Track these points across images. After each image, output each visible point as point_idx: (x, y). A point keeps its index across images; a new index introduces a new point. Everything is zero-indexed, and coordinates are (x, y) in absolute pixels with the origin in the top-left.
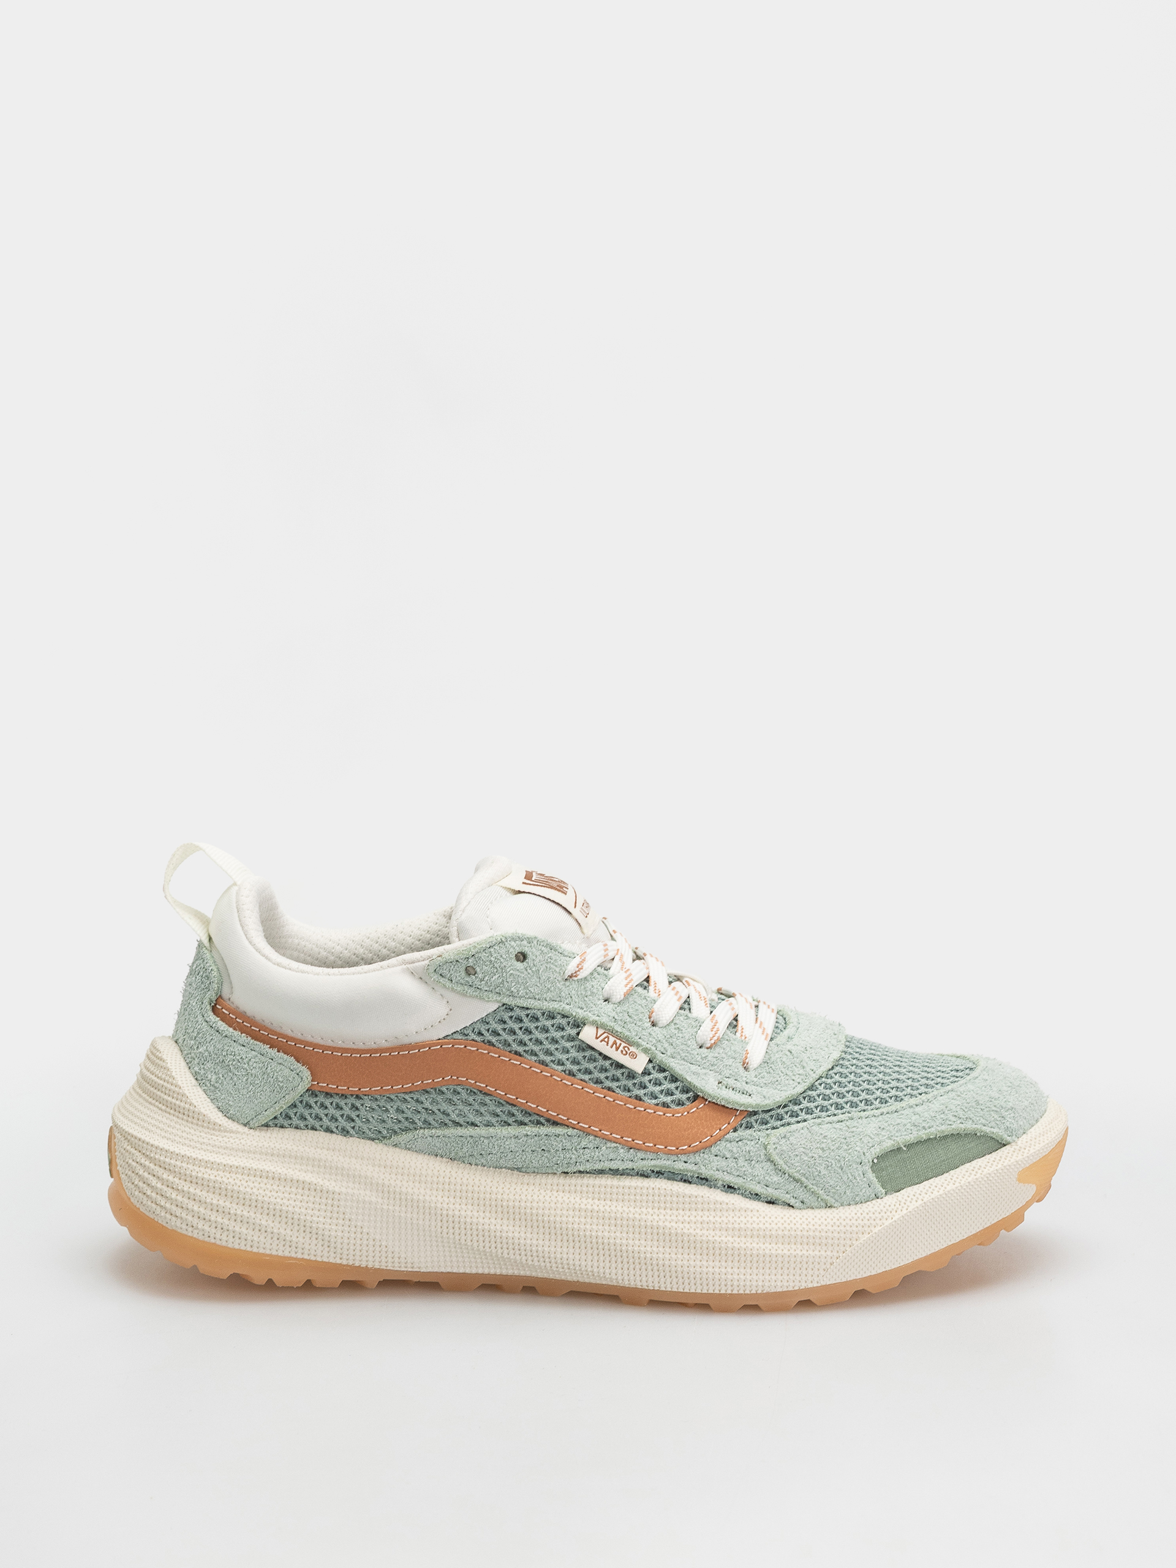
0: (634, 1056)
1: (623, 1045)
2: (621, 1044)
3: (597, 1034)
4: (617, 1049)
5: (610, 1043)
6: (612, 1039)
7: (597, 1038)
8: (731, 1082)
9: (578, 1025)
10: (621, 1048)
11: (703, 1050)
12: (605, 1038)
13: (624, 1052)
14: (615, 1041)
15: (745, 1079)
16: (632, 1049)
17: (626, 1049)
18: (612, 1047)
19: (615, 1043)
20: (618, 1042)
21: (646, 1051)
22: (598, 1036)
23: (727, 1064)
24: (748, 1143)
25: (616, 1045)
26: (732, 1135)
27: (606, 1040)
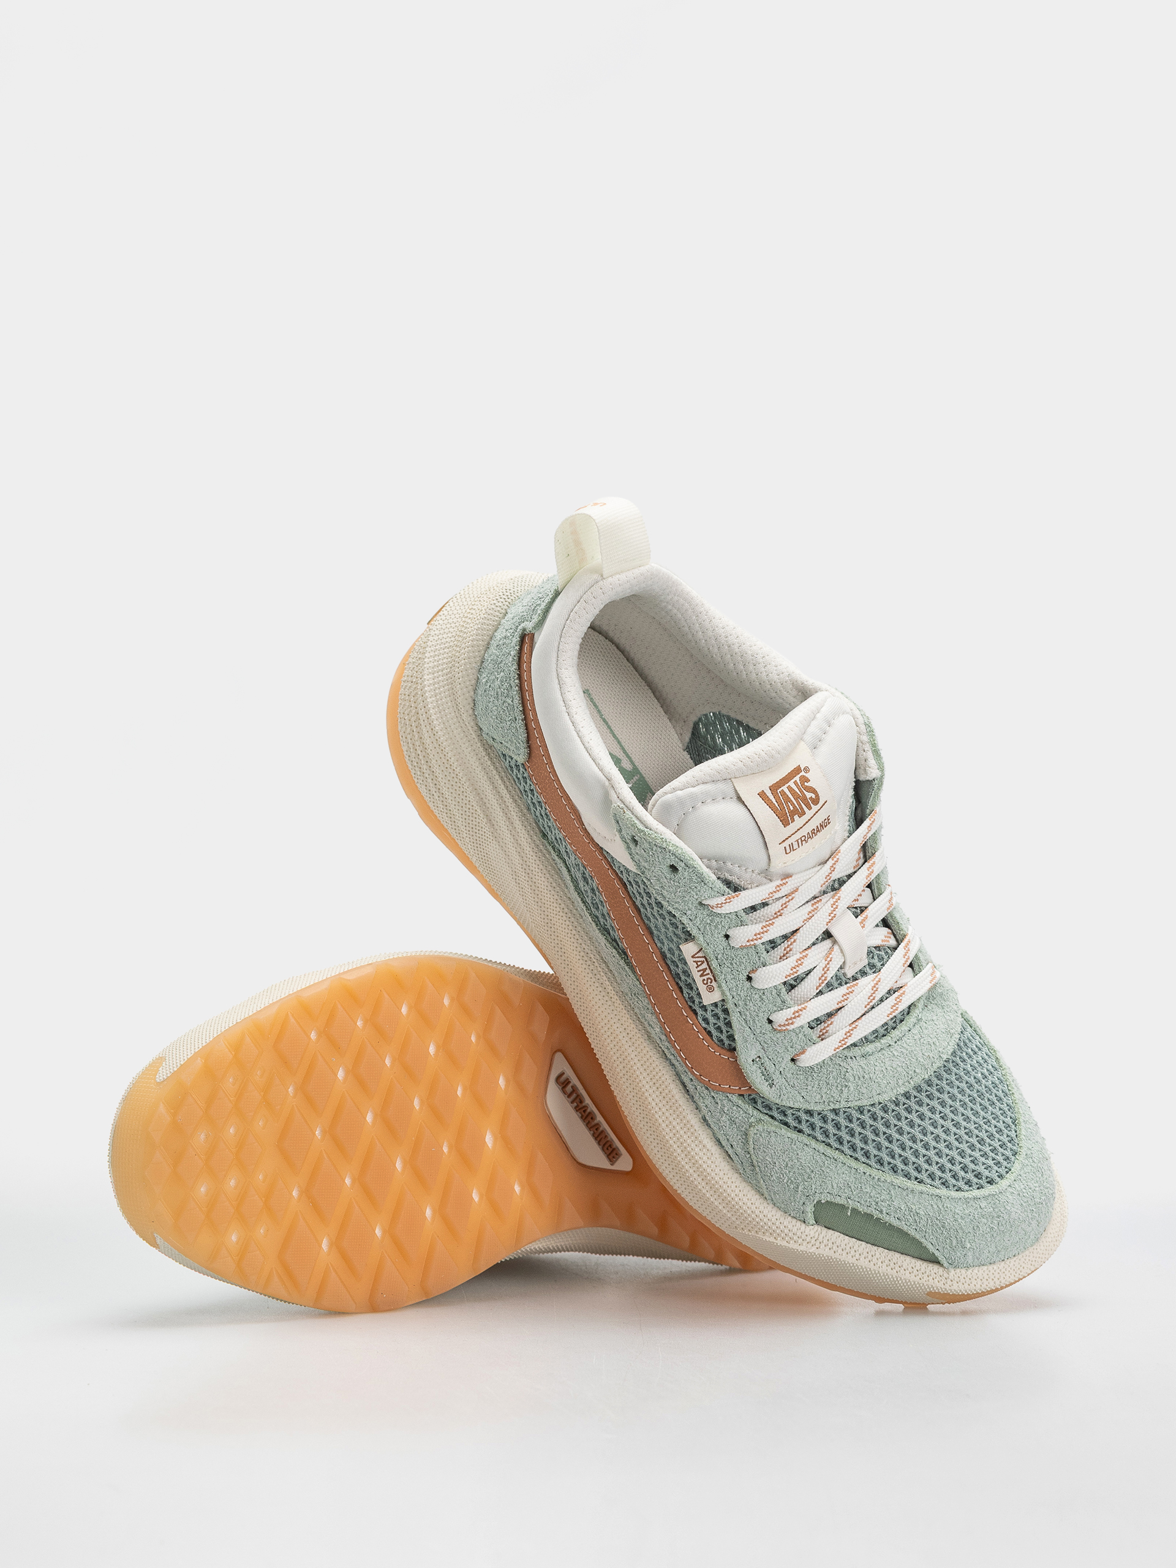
0: (711, 989)
1: (710, 976)
2: (709, 974)
3: (696, 954)
4: (702, 975)
5: (700, 968)
6: (705, 966)
7: (693, 957)
8: (768, 1064)
9: (689, 937)
10: (705, 978)
11: (768, 1026)
12: (699, 962)
13: (705, 982)
14: (706, 969)
15: (781, 1069)
16: (714, 984)
17: (709, 981)
18: (698, 971)
19: (705, 970)
20: (708, 971)
21: (723, 993)
22: (696, 956)
23: (778, 1050)
24: (742, 1112)
25: (703, 973)
26: (735, 1098)
27: (699, 963)
